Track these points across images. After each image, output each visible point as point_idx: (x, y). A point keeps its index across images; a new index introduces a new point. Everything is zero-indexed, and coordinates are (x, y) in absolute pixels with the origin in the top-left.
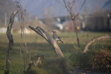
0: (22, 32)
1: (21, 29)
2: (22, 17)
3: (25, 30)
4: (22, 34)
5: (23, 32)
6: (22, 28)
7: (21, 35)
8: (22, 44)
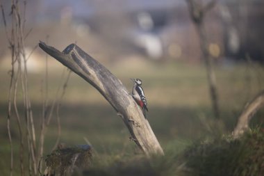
0: (13, 63)
1: (9, 52)
2: (15, 11)
3: (24, 56)
4: (13, 71)
5: (16, 64)
6: (15, 50)
7: (12, 76)
8: (13, 106)
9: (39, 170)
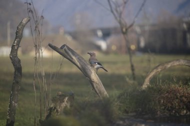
0: (36, 54)
1: (34, 48)
2: (37, 29)
3: (41, 50)
4: (36, 58)
5: (38, 54)
6: (37, 48)
7: (36, 60)
8: (36, 73)
9: (48, 105)
